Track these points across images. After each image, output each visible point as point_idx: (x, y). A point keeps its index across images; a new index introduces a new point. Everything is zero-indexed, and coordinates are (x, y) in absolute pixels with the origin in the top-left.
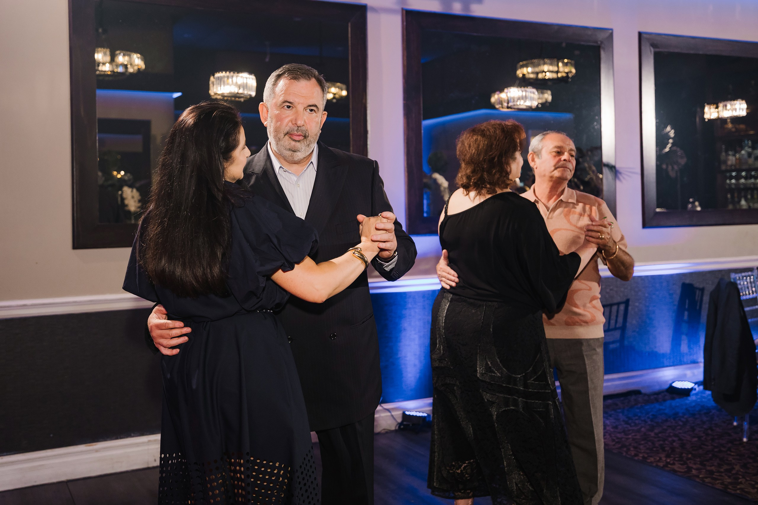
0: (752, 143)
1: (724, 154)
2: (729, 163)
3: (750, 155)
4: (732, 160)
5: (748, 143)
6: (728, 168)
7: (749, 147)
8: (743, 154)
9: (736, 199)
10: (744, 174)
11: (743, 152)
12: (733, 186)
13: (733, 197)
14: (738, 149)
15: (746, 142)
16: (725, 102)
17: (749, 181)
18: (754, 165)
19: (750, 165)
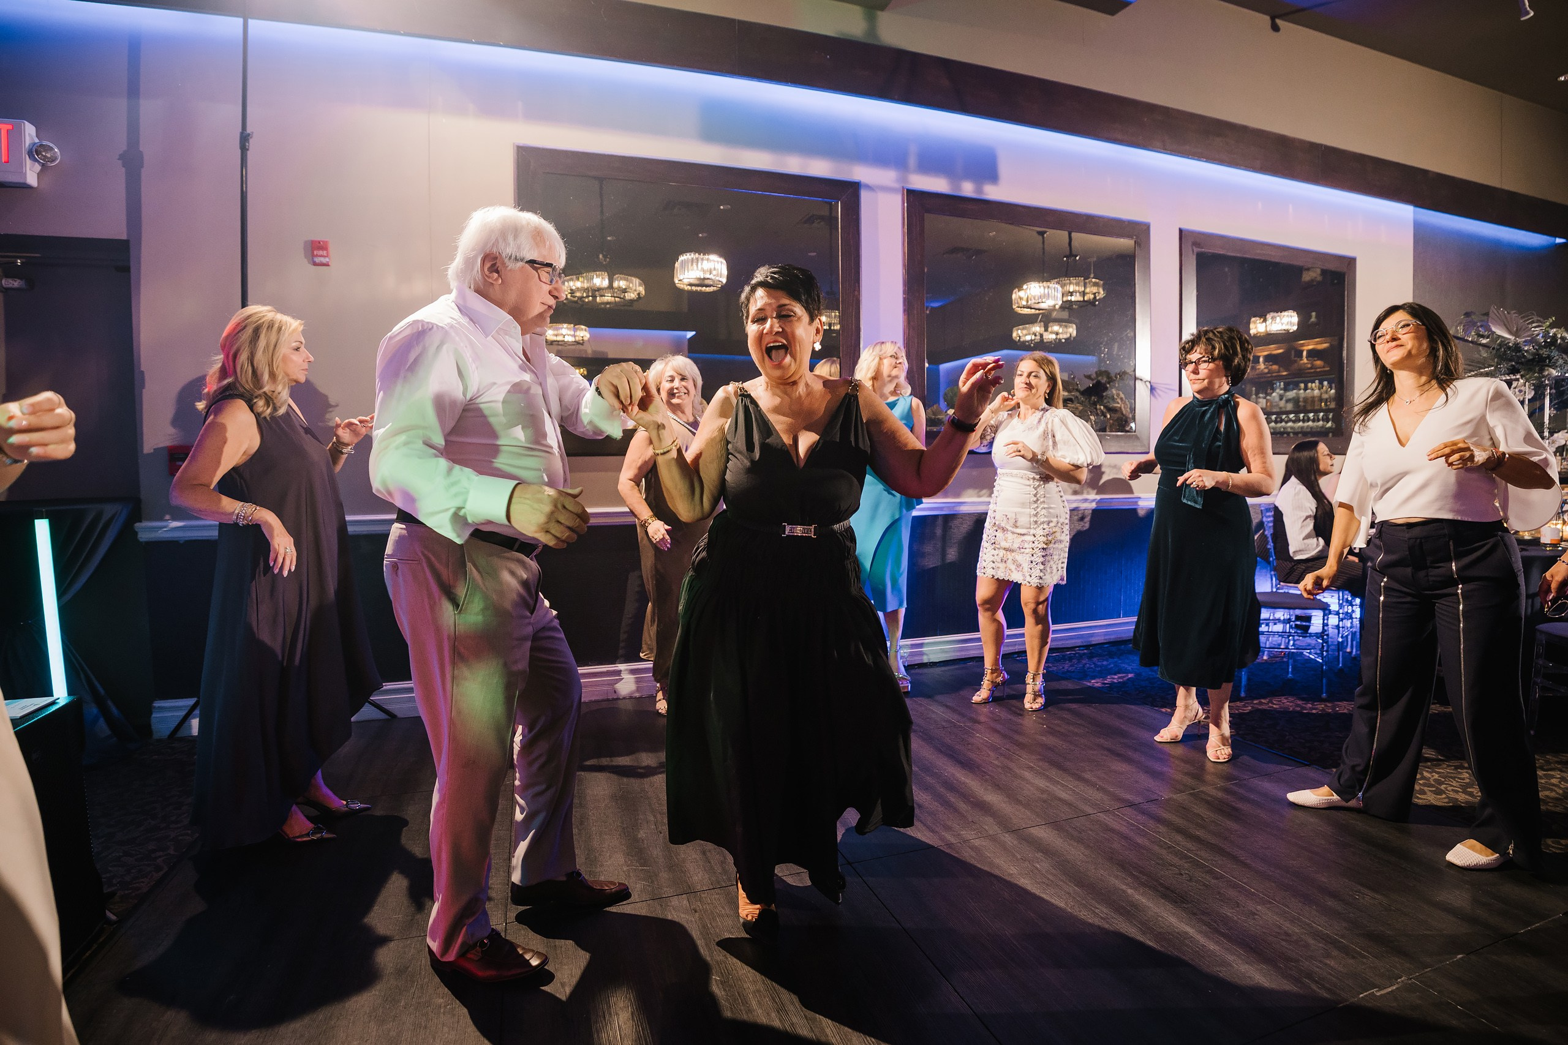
3: (1281, 397)
5: (1280, 385)
7: (1281, 390)
8: (1275, 396)
10: (1274, 417)
11: (1274, 394)
14: (1269, 391)
15: (1278, 384)
16: (1272, 314)
17: (1279, 425)
18: (1285, 407)
19: (1281, 408)
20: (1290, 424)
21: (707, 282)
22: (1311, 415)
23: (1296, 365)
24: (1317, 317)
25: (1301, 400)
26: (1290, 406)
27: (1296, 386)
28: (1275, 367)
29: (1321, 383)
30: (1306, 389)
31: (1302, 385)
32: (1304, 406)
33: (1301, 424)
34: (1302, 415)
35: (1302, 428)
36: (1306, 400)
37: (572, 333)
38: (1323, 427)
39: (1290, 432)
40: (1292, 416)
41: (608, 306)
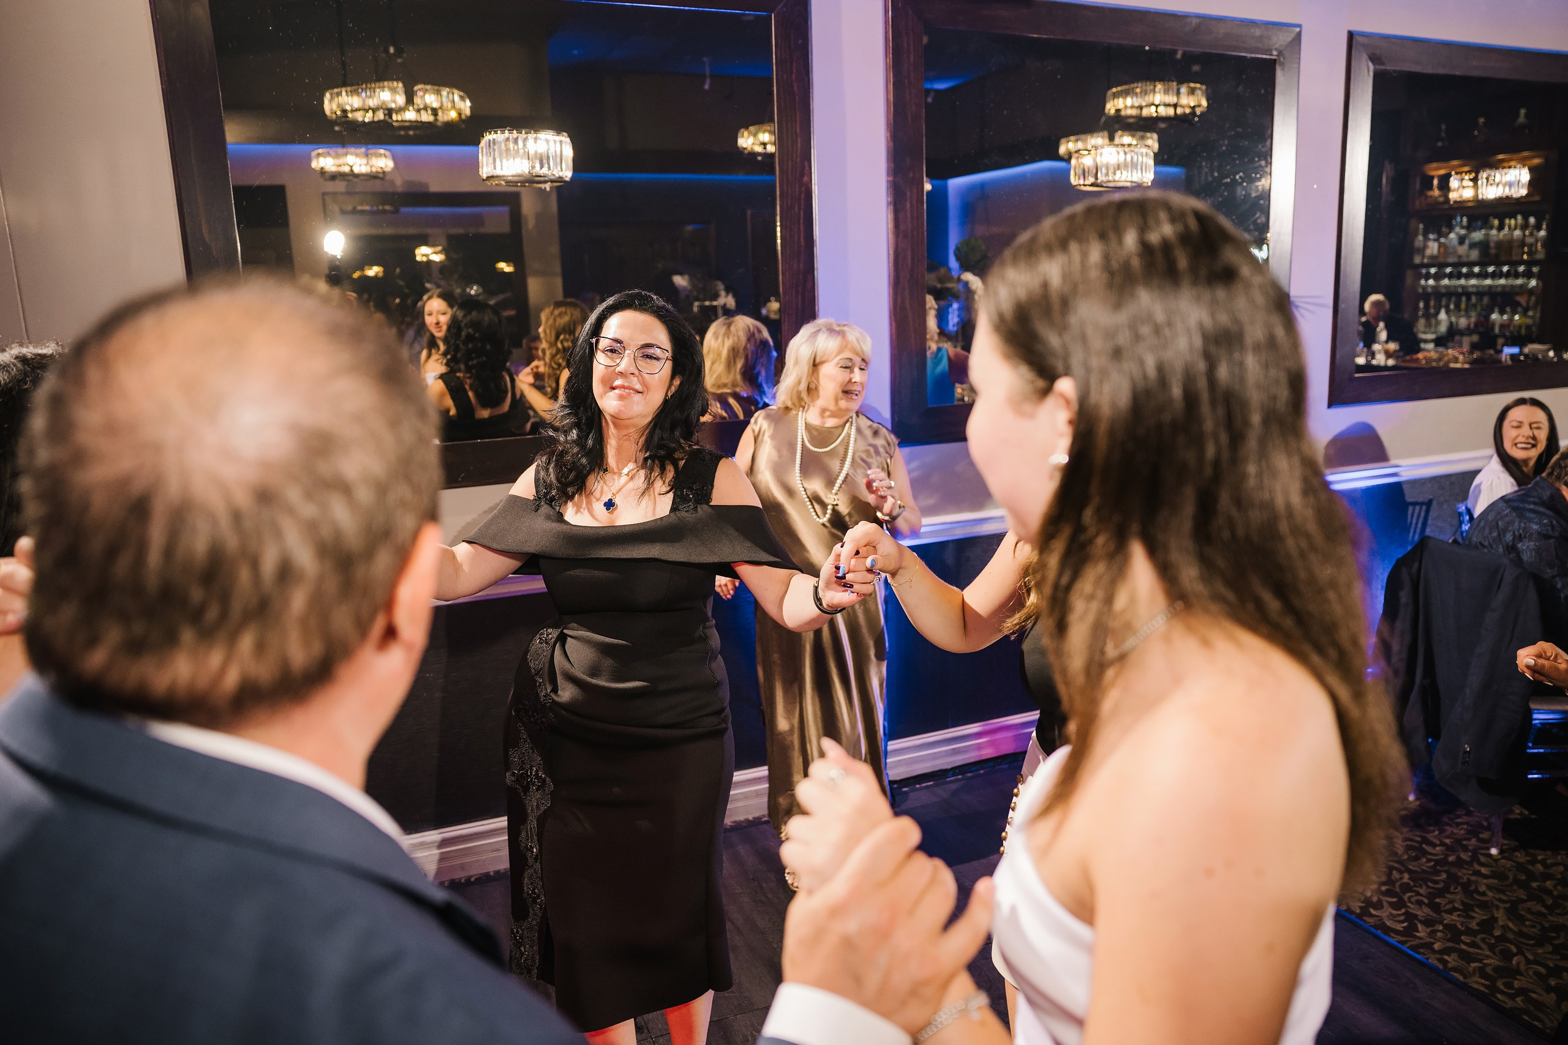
0: (1469, 222)
1: (1421, 238)
3: (1462, 240)
4: (1433, 248)
5: (1462, 221)
6: (1426, 261)
7: (1462, 227)
8: (1452, 238)
9: (1432, 311)
10: (1448, 270)
11: (1452, 236)
12: (1429, 290)
13: (1427, 306)
14: (1444, 229)
15: (1458, 219)
17: (1456, 283)
18: (1468, 256)
19: (1460, 257)
20: (1473, 282)
21: (537, 177)
22: (1505, 269)
24: (1526, 115)
25: (1492, 245)
26: (1475, 255)
27: (1486, 223)
29: (1526, 218)
30: (1501, 228)
31: (1496, 222)
32: (1497, 256)
33: (1488, 282)
34: (1491, 269)
36: (1499, 244)
37: (363, 161)
38: (1521, 286)
39: (1472, 293)
40: (1476, 269)
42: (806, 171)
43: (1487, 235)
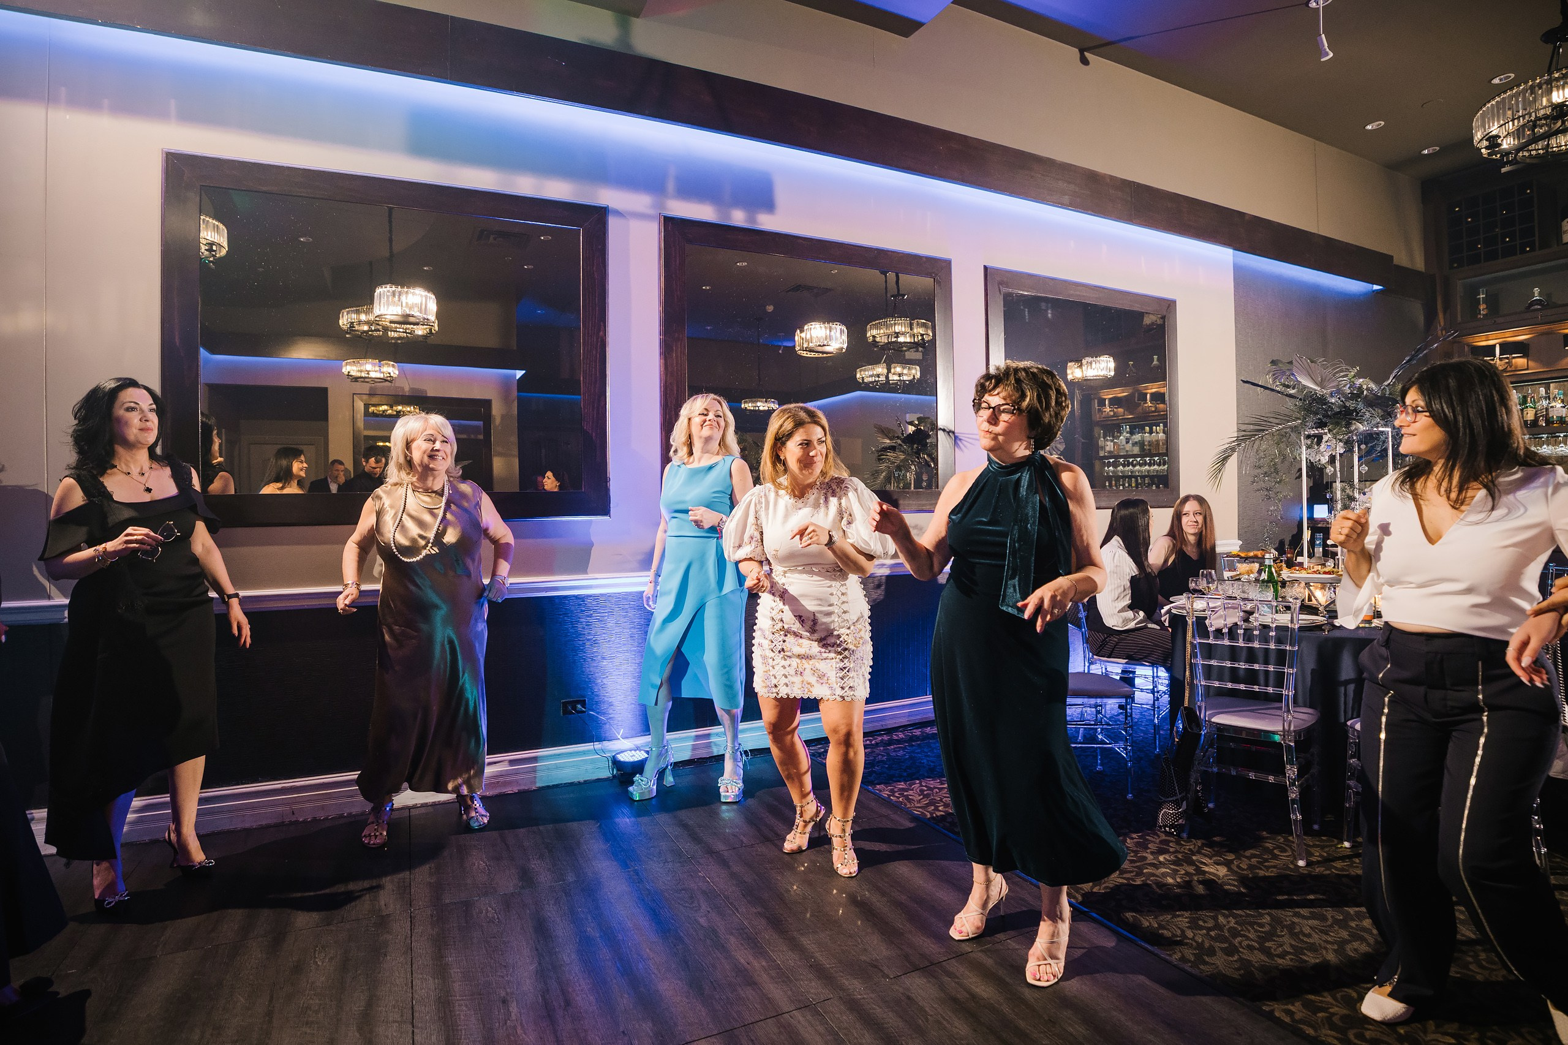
0: (1130, 428)
1: (1102, 439)
2: (1108, 449)
3: (1128, 441)
4: (1110, 446)
5: (1126, 428)
6: (1107, 454)
7: (1127, 433)
8: (1121, 439)
9: (1114, 487)
10: (1121, 460)
11: (1121, 437)
12: (1111, 474)
13: (1110, 485)
14: (1116, 434)
15: (1124, 427)
16: (1089, 359)
17: (1127, 468)
18: (1132, 451)
19: (1127, 451)
20: (1138, 468)
21: (411, 319)
23: (1140, 408)
24: (1158, 360)
25: (1146, 443)
26: (1136, 450)
27: (1142, 430)
28: (1121, 410)
30: (1151, 432)
31: (1147, 429)
32: (1150, 450)
33: (1147, 468)
34: (1147, 459)
35: (1148, 471)
36: (1150, 443)
37: (377, 368)
40: (1139, 460)
41: (399, 342)
42: (602, 327)
43: (1142, 437)
